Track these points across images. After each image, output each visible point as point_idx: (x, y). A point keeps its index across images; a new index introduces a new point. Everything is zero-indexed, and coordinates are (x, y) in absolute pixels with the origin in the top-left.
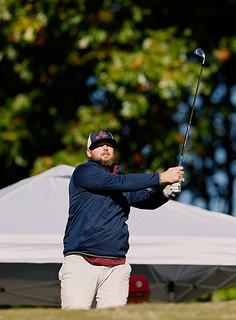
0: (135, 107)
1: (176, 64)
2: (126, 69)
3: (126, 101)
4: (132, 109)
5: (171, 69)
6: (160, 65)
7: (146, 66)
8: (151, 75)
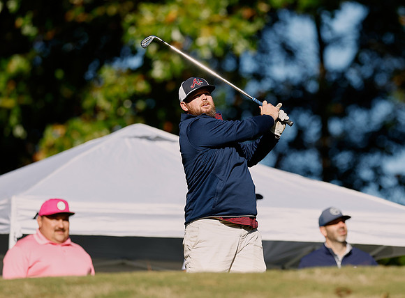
0: (168, 67)
1: (216, 18)
2: (158, 23)
3: (157, 60)
4: (164, 70)
5: (211, 24)
6: (197, 19)
7: (182, 20)
8: (188, 30)
